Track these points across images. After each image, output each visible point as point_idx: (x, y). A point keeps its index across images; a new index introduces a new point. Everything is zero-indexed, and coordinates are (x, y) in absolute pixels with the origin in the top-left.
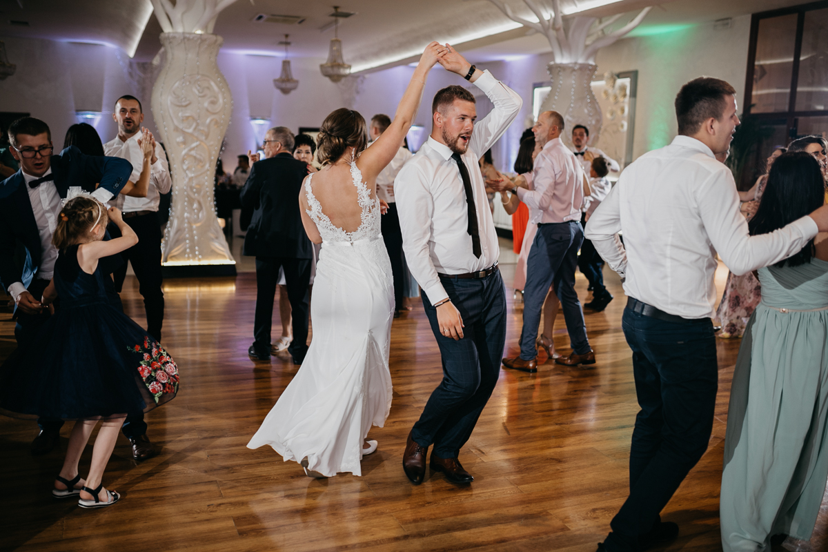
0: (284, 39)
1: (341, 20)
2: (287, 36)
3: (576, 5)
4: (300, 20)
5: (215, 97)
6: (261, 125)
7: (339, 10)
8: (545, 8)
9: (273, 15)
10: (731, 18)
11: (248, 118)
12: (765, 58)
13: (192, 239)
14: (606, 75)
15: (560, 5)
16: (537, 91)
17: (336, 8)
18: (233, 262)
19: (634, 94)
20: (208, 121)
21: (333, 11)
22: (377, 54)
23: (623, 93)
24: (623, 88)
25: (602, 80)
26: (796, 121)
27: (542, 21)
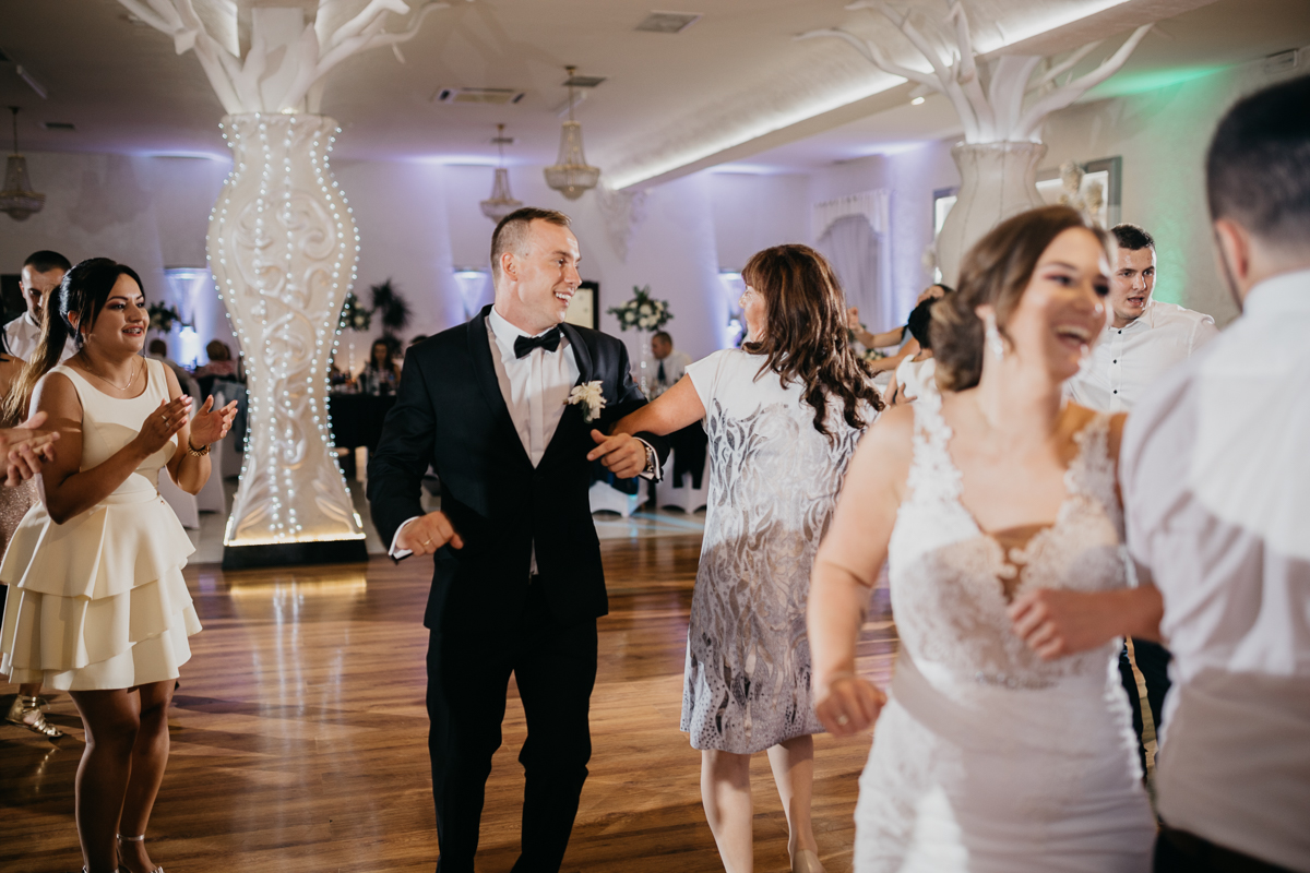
0: (496, 133)
1: (585, 93)
2: (501, 127)
3: (1002, 36)
4: (514, 96)
5: (320, 230)
6: (471, 281)
7: (578, 73)
8: (943, 43)
9: (466, 89)
10: (1297, 49)
11: (450, 269)
13: (282, 495)
14: (1064, 168)
15: (971, 36)
16: (941, 203)
17: (570, 68)
18: (362, 536)
19: (1116, 199)
20: (307, 274)
21: (565, 76)
22: (659, 153)
23: (1095, 199)
24: (1096, 190)
25: (1056, 177)
27: (939, 69)
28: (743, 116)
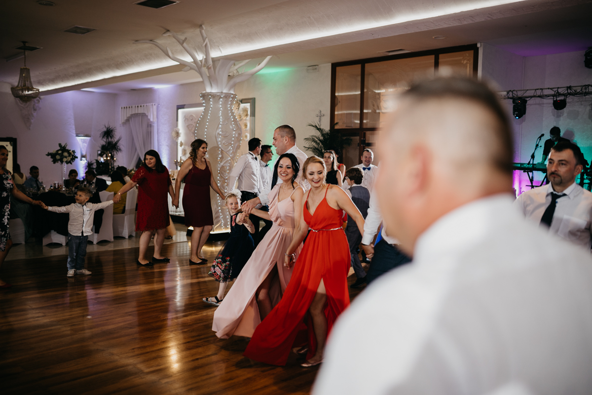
1: (28, 53)
7: (27, 45)
10: (318, 65)
12: (342, 91)
15: (210, 50)
16: (180, 111)
17: (24, 42)
19: (253, 114)
21: (22, 45)
23: (245, 114)
24: (245, 110)
26: (365, 134)
27: (195, 61)
28: (101, 69)
